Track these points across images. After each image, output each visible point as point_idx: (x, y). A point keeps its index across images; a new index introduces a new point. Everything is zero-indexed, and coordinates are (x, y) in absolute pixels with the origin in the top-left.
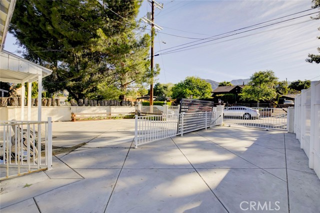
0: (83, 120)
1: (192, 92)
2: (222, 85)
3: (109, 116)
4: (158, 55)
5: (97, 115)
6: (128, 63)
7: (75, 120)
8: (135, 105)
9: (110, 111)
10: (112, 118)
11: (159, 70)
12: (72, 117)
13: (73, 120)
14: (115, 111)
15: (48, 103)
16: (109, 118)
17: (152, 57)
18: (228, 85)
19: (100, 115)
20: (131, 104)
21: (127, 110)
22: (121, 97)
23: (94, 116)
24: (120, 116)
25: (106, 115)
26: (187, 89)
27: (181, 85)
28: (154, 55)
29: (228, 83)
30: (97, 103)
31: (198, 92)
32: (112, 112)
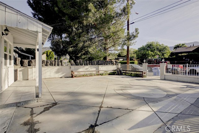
0: (80, 76)
1: (154, 53)
2: (177, 47)
3: (98, 73)
4: (134, 23)
5: (89, 73)
6: (112, 29)
7: (74, 76)
8: (116, 64)
9: (98, 69)
10: (100, 74)
11: (138, 33)
12: (72, 74)
13: (72, 77)
14: (102, 69)
15: (55, 63)
16: (98, 75)
17: (128, 25)
18: (183, 46)
19: (91, 73)
20: (113, 63)
21: (111, 68)
22: (105, 58)
23: (87, 73)
24: (105, 73)
25: (95, 72)
26: (150, 51)
28: (130, 23)
29: (183, 45)
30: (89, 63)
31: (158, 53)
32: (100, 70)
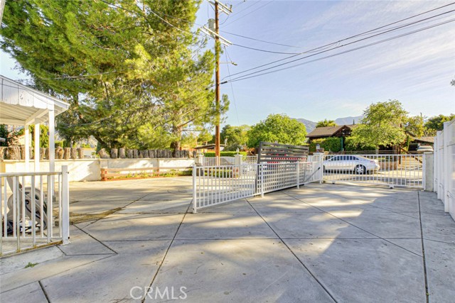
0: (119, 179)
1: (277, 136)
2: (321, 125)
3: (156, 173)
4: (226, 82)
5: (139, 172)
6: (183, 94)
7: (106, 179)
8: (193, 157)
9: (158, 165)
10: (161, 175)
11: (228, 104)
12: (101, 175)
13: (103, 179)
14: (164, 166)
15: (65, 154)
16: (157, 176)
17: (217, 85)
18: (330, 124)
19: (143, 172)
20: (188, 155)
21: (182, 164)
22: (174, 145)
23: (134, 172)
24: (172, 172)
25: (152, 171)
26: (270, 133)
27: (260, 128)
28: (220, 82)
29: (330, 122)
30: (139, 154)
31: (286, 136)
32: (160, 166)
